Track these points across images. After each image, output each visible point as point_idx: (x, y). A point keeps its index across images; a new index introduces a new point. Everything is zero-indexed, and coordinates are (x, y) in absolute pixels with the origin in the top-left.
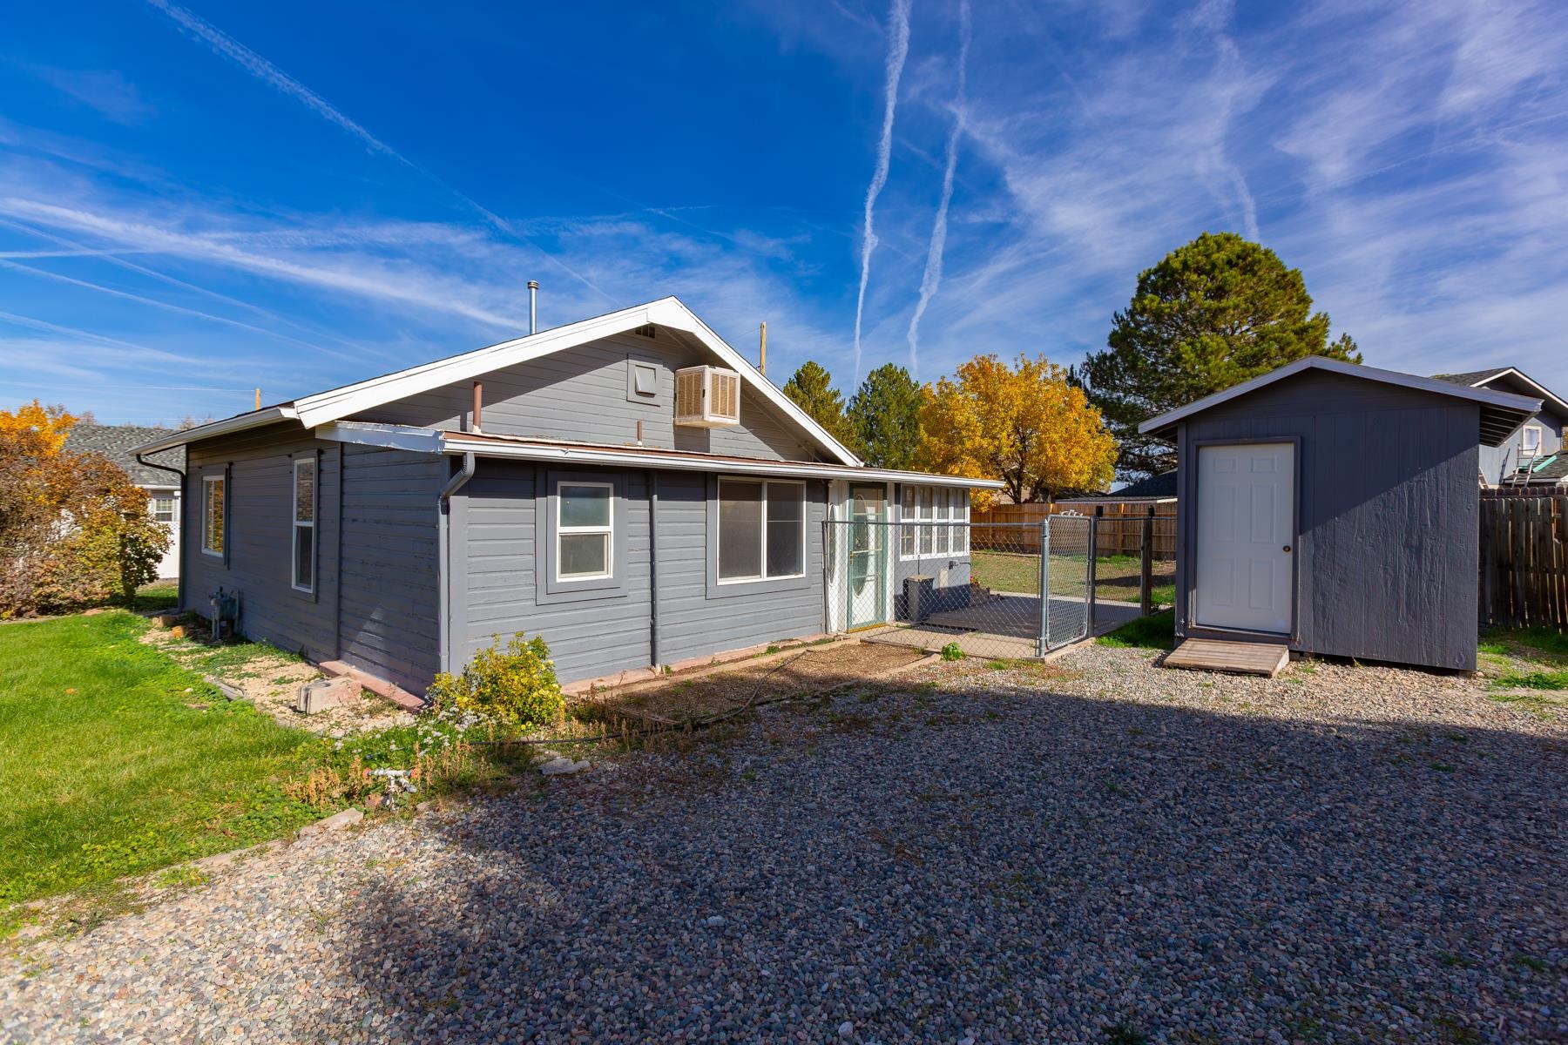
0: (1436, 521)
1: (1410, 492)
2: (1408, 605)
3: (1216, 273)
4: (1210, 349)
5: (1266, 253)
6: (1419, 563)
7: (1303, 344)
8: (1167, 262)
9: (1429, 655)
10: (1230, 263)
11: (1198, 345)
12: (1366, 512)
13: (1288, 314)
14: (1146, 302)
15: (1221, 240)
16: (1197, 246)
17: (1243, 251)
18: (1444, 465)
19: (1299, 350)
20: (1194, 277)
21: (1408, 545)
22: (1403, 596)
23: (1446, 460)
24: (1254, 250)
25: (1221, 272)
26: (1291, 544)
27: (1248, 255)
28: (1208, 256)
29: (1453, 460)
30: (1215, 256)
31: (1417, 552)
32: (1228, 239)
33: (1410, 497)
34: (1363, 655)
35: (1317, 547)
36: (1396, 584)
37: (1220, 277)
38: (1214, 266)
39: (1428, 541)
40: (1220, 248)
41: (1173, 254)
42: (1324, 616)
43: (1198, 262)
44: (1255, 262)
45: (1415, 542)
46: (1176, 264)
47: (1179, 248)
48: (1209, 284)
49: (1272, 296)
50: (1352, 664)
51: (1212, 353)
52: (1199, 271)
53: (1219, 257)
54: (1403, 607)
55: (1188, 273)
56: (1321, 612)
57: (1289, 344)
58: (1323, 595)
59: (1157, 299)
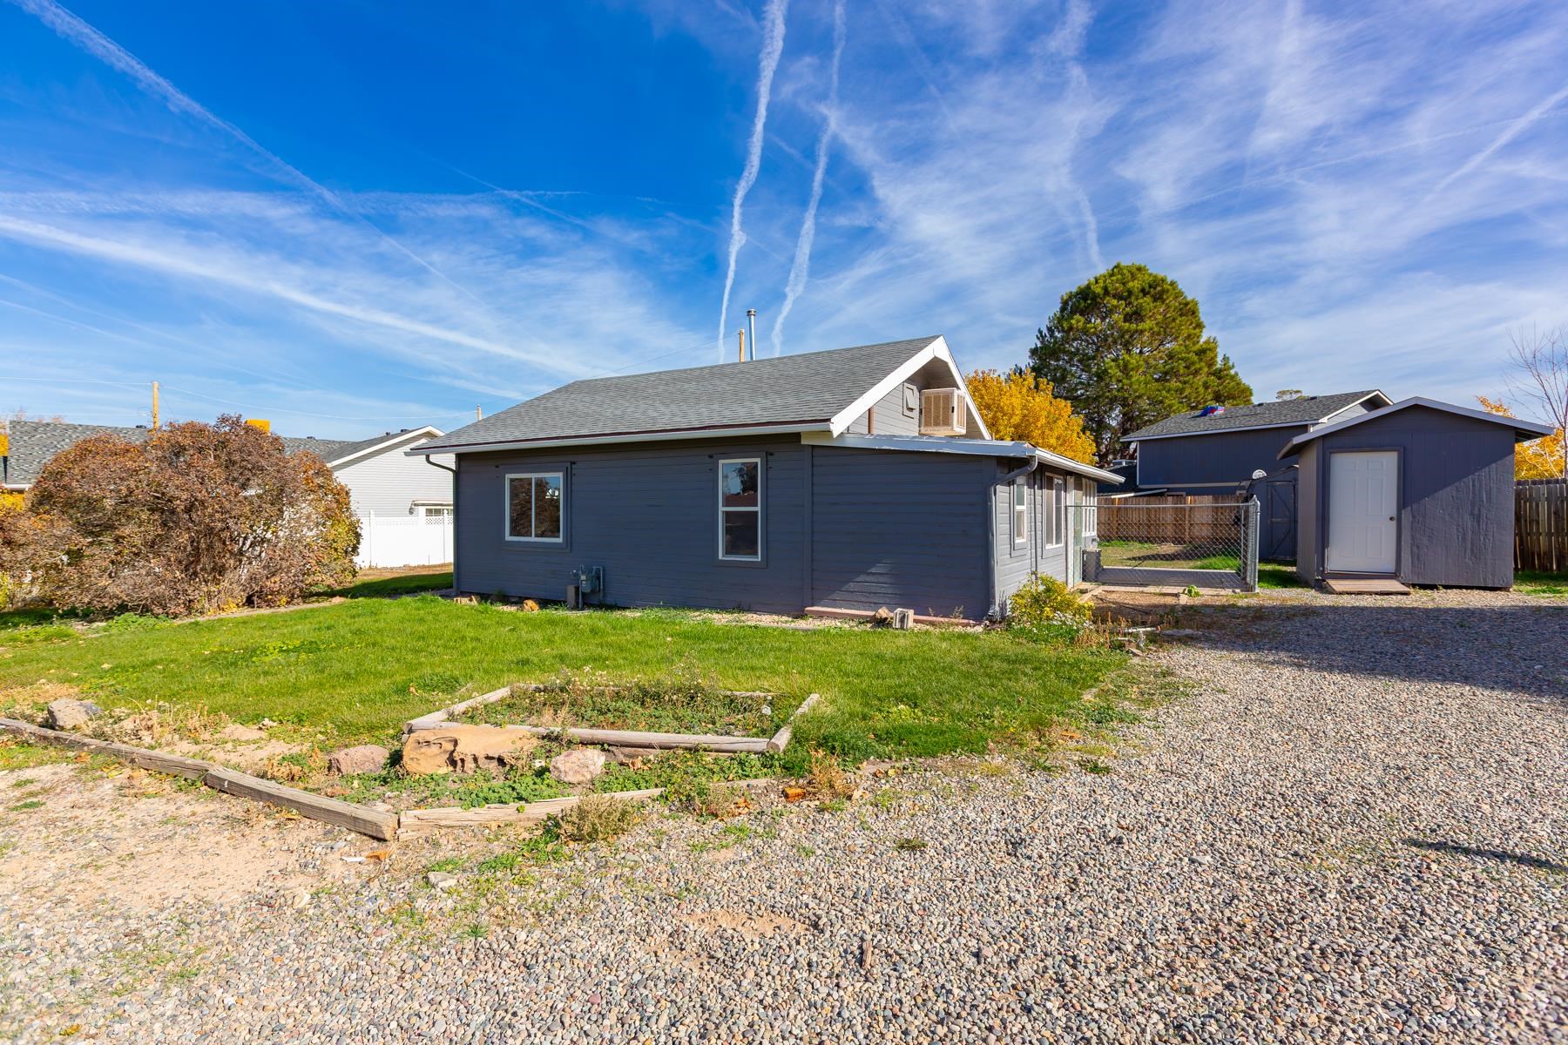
0: (1489, 499)
1: (1474, 481)
2: (1472, 551)
3: (1133, 298)
4: (1131, 366)
5: (1172, 284)
6: (1479, 525)
7: (1203, 364)
8: (1088, 287)
9: (1484, 580)
10: (1144, 292)
11: (1121, 362)
12: (1446, 494)
13: (1189, 337)
14: (1073, 322)
15: (1134, 270)
16: (1112, 275)
17: (1154, 281)
18: (1494, 465)
19: (1200, 369)
20: (1115, 302)
21: (1472, 514)
22: (1469, 546)
23: (1495, 462)
24: (1163, 280)
25: (1137, 299)
26: (1395, 516)
27: (1158, 285)
28: (1124, 284)
29: (1499, 462)
30: (1131, 284)
31: (1477, 518)
32: (1139, 269)
33: (1473, 485)
34: (1444, 583)
35: (1414, 517)
36: (1464, 539)
37: (1135, 304)
38: (1130, 293)
39: (1484, 512)
40: (1133, 277)
41: (1093, 280)
42: (1418, 559)
43: (1116, 289)
44: (1164, 291)
45: (1476, 512)
46: (1098, 290)
47: (1098, 275)
48: (1128, 309)
49: (1177, 321)
50: (1438, 589)
51: (1132, 370)
52: (1119, 297)
53: (1135, 285)
54: (1469, 551)
55: (1108, 298)
56: (1416, 558)
57: (1193, 363)
58: (1418, 547)
59: (1082, 319)
